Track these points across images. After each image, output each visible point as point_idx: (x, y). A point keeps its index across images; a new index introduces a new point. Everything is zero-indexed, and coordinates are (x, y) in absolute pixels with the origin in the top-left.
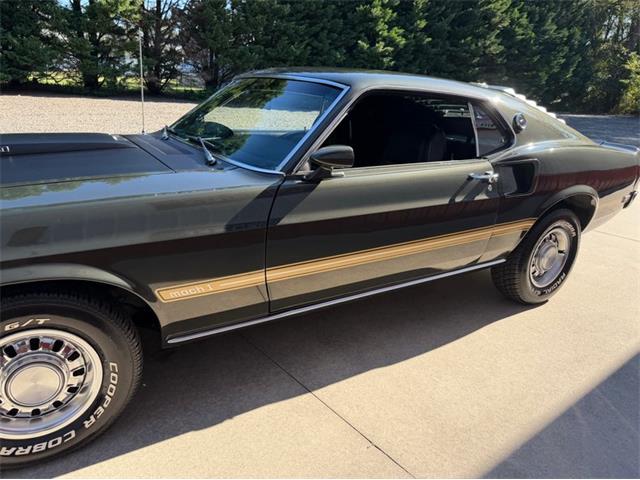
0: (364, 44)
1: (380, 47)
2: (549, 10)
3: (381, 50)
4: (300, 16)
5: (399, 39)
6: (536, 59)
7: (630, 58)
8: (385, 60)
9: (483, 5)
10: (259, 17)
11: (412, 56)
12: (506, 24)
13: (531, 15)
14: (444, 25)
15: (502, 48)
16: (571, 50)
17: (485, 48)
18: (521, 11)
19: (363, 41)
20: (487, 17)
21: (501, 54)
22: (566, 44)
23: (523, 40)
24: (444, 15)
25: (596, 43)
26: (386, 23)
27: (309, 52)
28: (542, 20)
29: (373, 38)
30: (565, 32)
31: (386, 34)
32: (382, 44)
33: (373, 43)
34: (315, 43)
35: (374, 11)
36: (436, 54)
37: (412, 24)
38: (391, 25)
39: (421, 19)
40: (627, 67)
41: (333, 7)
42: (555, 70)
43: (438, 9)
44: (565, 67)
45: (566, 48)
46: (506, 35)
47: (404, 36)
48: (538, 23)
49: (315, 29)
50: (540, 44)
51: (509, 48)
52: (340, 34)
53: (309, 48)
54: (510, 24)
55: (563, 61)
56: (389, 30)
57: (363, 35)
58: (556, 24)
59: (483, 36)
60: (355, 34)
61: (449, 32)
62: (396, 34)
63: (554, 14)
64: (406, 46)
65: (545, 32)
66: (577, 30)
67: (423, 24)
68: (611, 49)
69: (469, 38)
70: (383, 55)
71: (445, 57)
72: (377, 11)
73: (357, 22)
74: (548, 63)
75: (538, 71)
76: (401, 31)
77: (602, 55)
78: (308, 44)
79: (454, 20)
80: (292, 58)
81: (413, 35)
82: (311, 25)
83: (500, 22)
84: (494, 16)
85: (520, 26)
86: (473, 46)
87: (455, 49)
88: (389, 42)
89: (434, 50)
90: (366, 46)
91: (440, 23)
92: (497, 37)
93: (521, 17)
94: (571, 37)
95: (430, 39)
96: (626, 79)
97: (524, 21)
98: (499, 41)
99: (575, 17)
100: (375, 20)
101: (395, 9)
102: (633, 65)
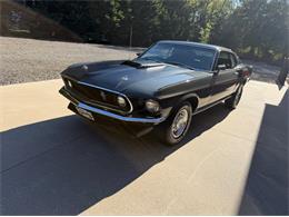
0: (107, 17)
1: (115, 18)
3: (115, 20)
7: (201, 30)
8: (117, 24)
9: (152, 4)
13: (169, 10)
15: (159, 23)
17: (154, 22)
18: (165, 8)
19: (108, 15)
20: (154, 9)
21: (159, 25)
23: (166, 20)
25: (189, 23)
26: (116, 8)
29: (111, 15)
30: (180, 18)
31: (116, 13)
33: (111, 17)
37: (126, 10)
38: (118, 9)
39: (129, 8)
40: (200, 33)
42: (177, 33)
44: (180, 32)
46: (161, 17)
47: (123, 15)
48: (171, 13)
51: (161, 23)
54: (162, 13)
55: (180, 29)
56: (118, 12)
57: (107, 13)
58: (177, 14)
59: (152, 17)
60: (103, 12)
62: (120, 13)
64: (124, 19)
65: (174, 17)
66: (183, 17)
67: (130, 10)
68: (194, 26)
70: (116, 22)
72: (113, 3)
76: (122, 12)
77: (191, 28)
79: (141, 10)
81: (126, 15)
83: (158, 12)
84: (156, 9)
85: (166, 14)
86: (150, 21)
87: (143, 21)
88: (119, 17)
92: (158, 18)
93: (165, 11)
94: (182, 20)
95: (133, 17)
96: (200, 37)
97: (167, 12)
98: (158, 20)
100: (112, 7)
101: (120, 3)
102: (202, 33)
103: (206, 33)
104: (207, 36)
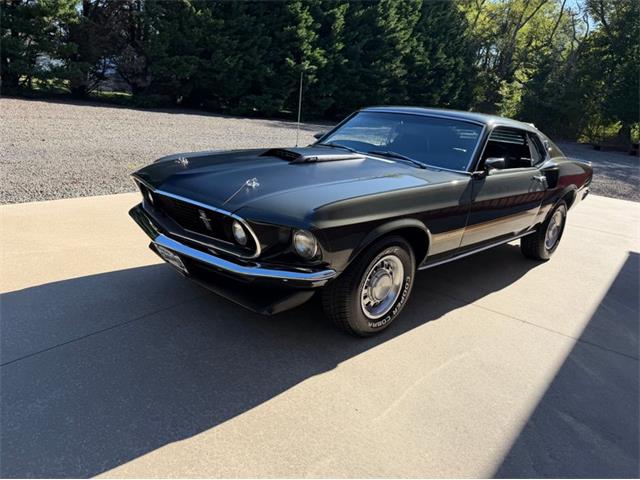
0: (291, 61)
1: (306, 65)
2: (440, 42)
3: (306, 68)
4: (232, 31)
5: (321, 59)
6: (430, 82)
7: (501, 85)
8: (310, 77)
9: (389, 33)
10: (196, 29)
11: (332, 75)
12: (408, 51)
13: (426, 44)
14: (358, 48)
15: (405, 72)
16: (457, 76)
17: (392, 70)
18: (418, 40)
19: (291, 58)
20: (393, 43)
21: (403, 78)
22: (453, 70)
23: (421, 65)
24: (357, 39)
25: (475, 70)
26: (310, 43)
27: (241, 65)
28: (434, 50)
29: (299, 56)
30: (452, 61)
31: (309, 53)
32: (308, 62)
33: (298, 61)
34: (247, 57)
35: (300, 31)
36: (350, 74)
37: (331, 46)
38: (314, 45)
39: (339, 41)
40: (500, 93)
41: (263, 25)
42: (445, 93)
43: (352, 33)
44: (452, 91)
45: (453, 74)
46: (408, 60)
47: (325, 56)
48: (432, 51)
49: (246, 44)
50: (434, 70)
51: (410, 72)
52: (269, 50)
53: (242, 61)
54: (411, 52)
55: (451, 85)
56: (313, 50)
57: (289, 52)
58: (445, 53)
59: (390, 61)
60: (282, 52)
61: (361, 54)
62: (318, 53)
63: (443, 45)
64: (327, 65)
65: (437, 60)
66: (461, 59)
67: (340, 46)
68: (487, 76)
69: (378, 62)
70: (308, 72)
71: (358, 77)
72: (302, 32)
73: (283, 40)
74: (440, 86)
75: (432, 93)
76: (323, 51)
77: (479, 82)
78: (240, 59)
79: (365, 45)
80: (226, 70)
81: (332, 56)
82: (242, 41)
83: (402, 49)
84: (398, 42)
85: (419, 53)
86: (382, 69)
87: (368, 70)
88: (314, 61)
89: (349, 70)
90: (293, 63)
91: (354, 46)
92: (401, 62)
93: (418, 46)
94: (457, 64)
95: (347, 60)
96: (499, 102)
97: (421, 49)
98: (403, 65)
99: (458, 48)
100: (301, 40)
101: (317, 31)
102: (504, 91)
103: (513, 92)
104: (517, 97)
